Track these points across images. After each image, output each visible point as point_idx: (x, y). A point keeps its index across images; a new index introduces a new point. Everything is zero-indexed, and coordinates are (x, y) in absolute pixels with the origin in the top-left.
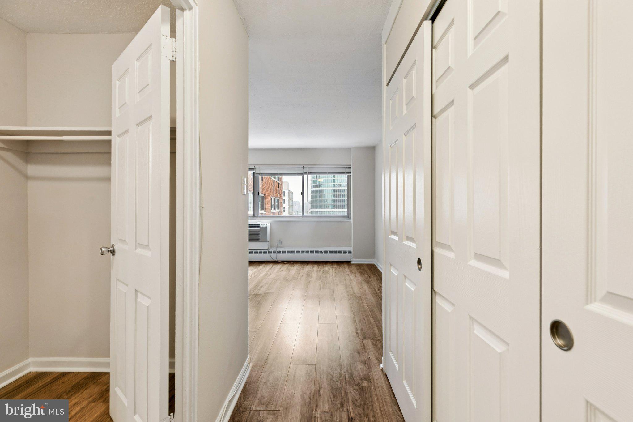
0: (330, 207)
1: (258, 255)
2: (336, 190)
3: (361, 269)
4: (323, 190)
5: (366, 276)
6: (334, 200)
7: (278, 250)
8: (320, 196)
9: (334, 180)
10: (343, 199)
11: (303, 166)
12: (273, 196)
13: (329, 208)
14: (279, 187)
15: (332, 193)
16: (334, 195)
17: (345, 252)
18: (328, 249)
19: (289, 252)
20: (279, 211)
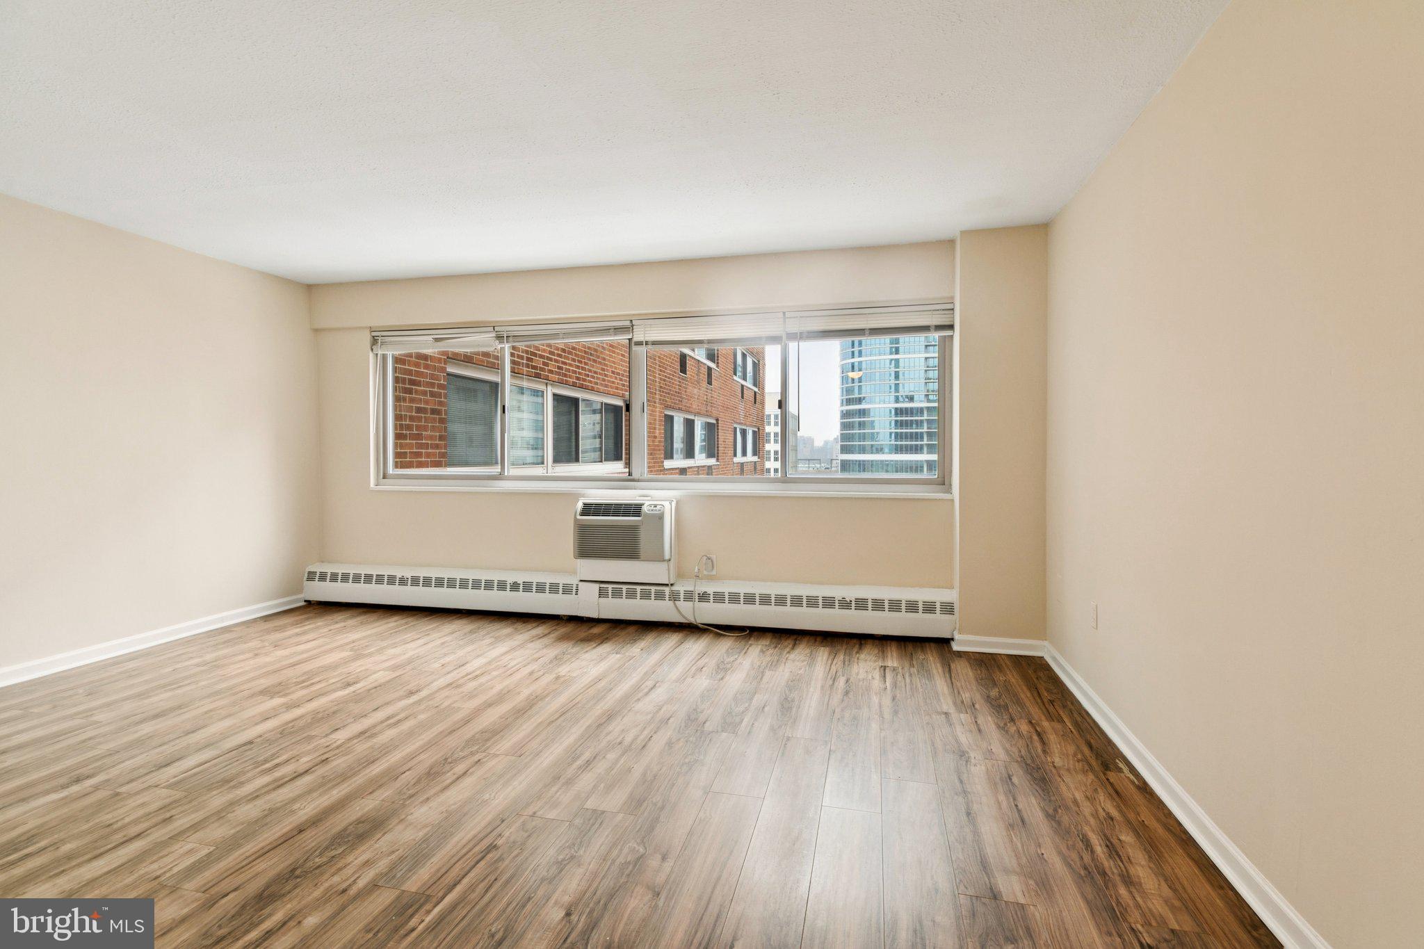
0: (886, 450)
1: (637, 602)
2: (901, 409)
3: (995, 684)
4: (869, 409)
5: (1025, 727)
6: (896, 433)
7: (700, 589)
8: (862, 425)
9: (897, 385)
10: (917, 430)
11: (784, 313)
12: (740, 423)
13: (883, 453)
14: (755, 403)
15: (890, 417)
16: (896, 421)
17: (929, 608)
18: (870, 593)
19: (734, 598)
20: (755, 459)
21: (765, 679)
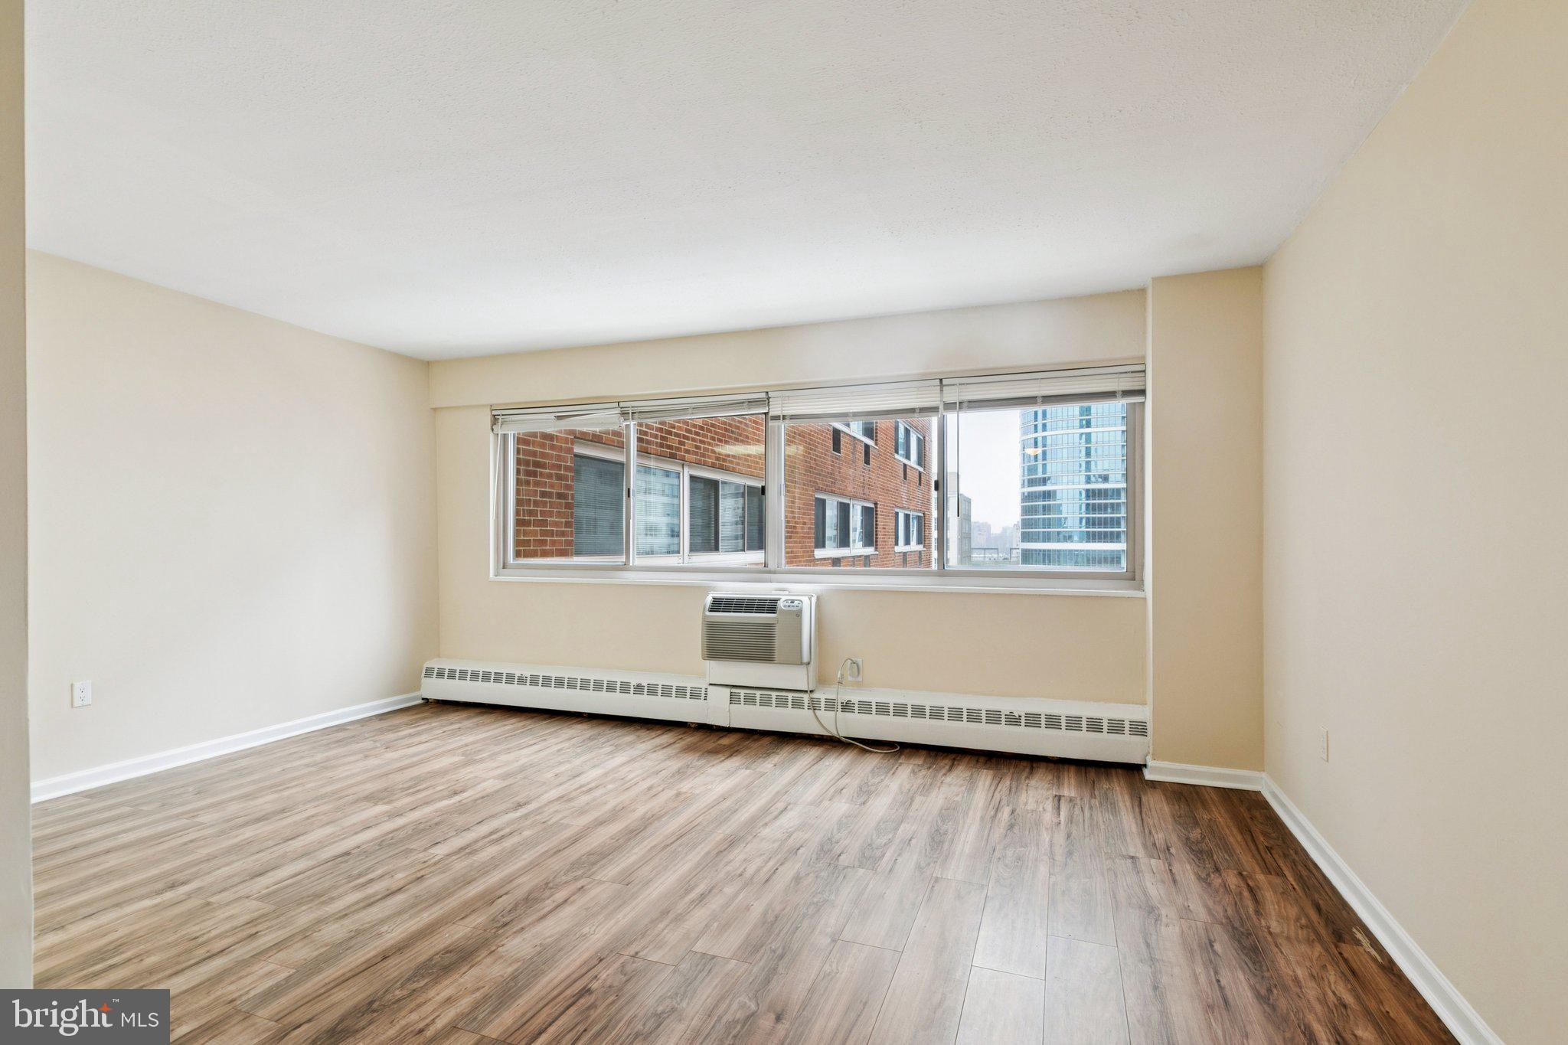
0: (1076, 538)
1: (773, 710)
2: (1093, 491)
3: (1196, 823)
4: (1055, 491)
5: (1232, 880)
6: (1087, 518)
7: (844, 697)
8: (1047, 509)
9: (1088, 463)
10: (1113, 515)
11: (941, 380)
12: (902, 508)
13: (1072, 542)
14: (920, 484)
15: (1080, 500)
16: (1088, 505)
17: (1116, 727)
18: (1043, 707)
19: (882, 709)
20: (920, 548)
21: (915, 806)
